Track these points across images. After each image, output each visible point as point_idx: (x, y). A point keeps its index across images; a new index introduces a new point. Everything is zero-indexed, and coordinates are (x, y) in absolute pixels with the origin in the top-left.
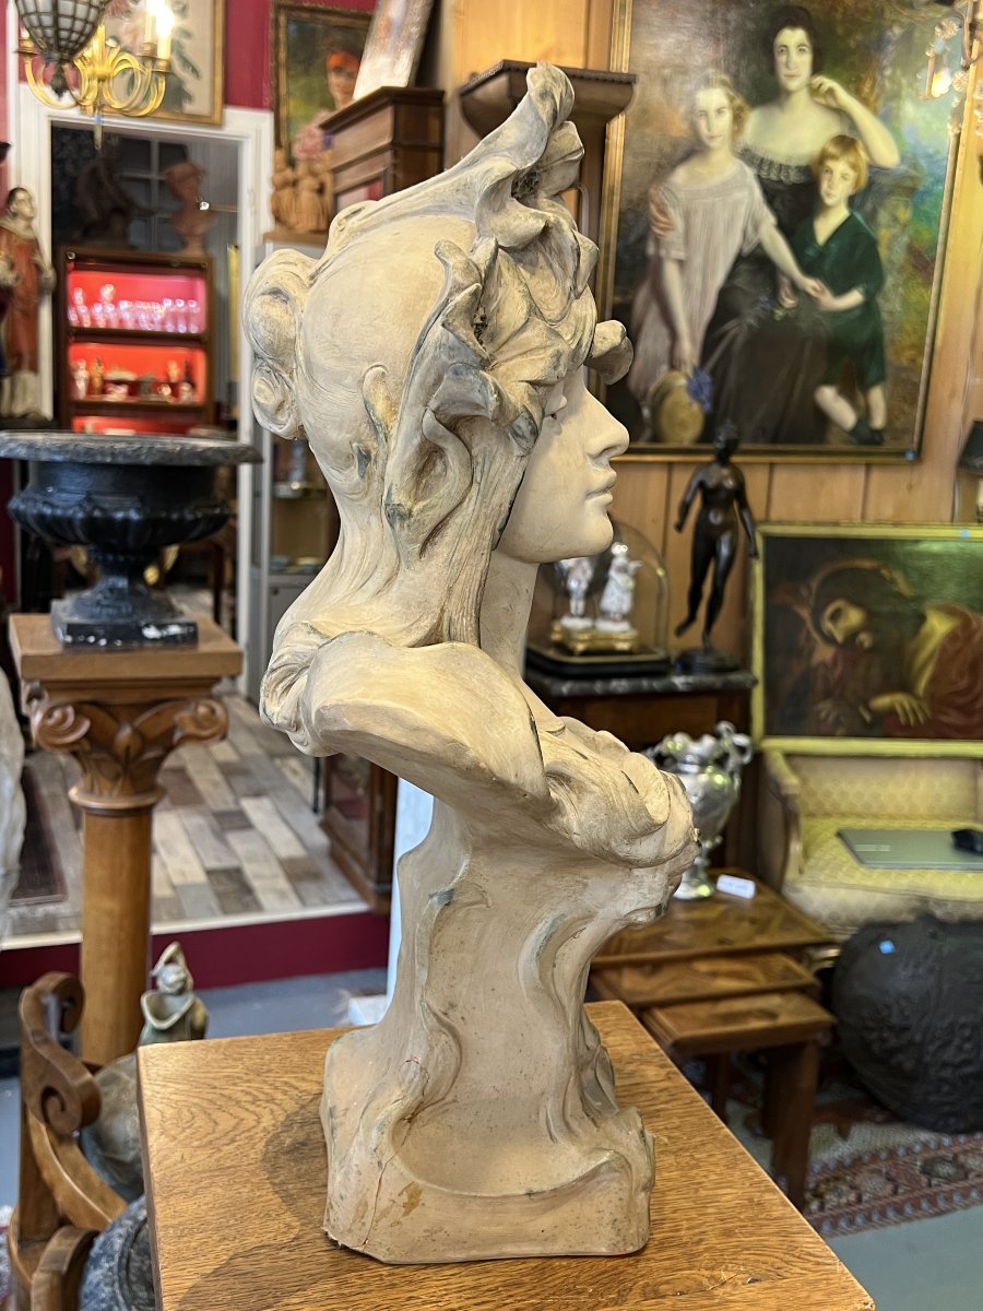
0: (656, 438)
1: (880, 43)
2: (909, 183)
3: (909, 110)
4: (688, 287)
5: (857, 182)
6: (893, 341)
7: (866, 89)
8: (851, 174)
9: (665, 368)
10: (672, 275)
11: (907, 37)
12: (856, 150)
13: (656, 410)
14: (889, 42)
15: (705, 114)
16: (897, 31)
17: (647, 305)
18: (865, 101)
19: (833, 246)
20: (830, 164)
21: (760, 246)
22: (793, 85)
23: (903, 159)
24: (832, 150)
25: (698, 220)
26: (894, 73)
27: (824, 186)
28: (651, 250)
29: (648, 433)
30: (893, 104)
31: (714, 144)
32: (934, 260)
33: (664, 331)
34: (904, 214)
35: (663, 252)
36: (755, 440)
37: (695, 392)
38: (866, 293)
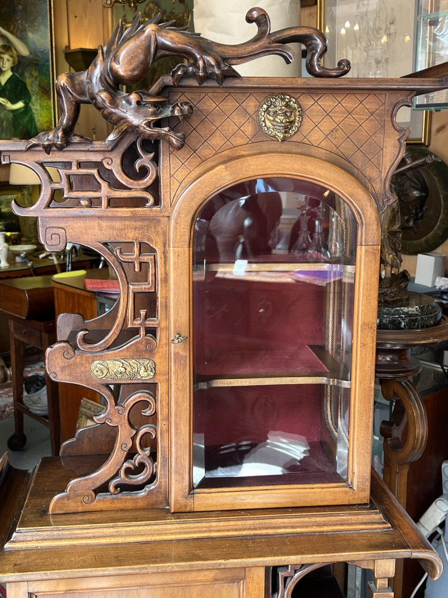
2: (35, 62)
3: (30, 35)
5: (13, 62)
6: (39, 120)
7: (12, 28)
8: (10, 59)
11: (25, 9)
12: (11, 50)
14: (18, 11)
16: (21, 7)
18: (12, 33)
19: (8, 86)
20: (2, 56)
23: (31, 53)
26: (22, 22)
27: (1, 64)
30: (24, 33)
32: (50, 90)
34: (35, 74)
38: (25, 103)
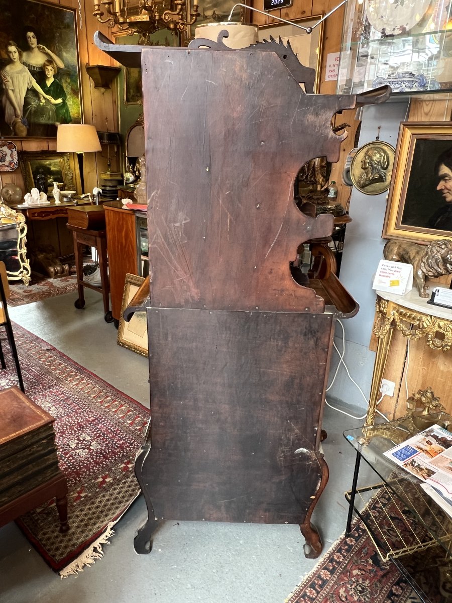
0: (16, 134)
1: (54, 37)
2: (68, 72)
4: (16, 96)
5: (55, 71)
7: (53, 49)
8: (53, 69)
9: (14, 117)
10: (11, 93)
11: (60, 35)
12: (53, 64)
13: (14, 127)
14: (56, 37)
15: (11, 52)
17: (6, 101)
18: (53, 52)
19: (52, 88)
20: (47, 67)
21: (32, 86)
22: (33, 46)
23: (65, 66)
24: (47, 63)
25: (15, 80)
26: (59, 44)
27: (47, 72)
28: (4, 87)
29: (13, 133)
30: (60, 53)
31: (15, 60)
32: (78, 91)
33: (12, 108)
35: (7, 87)
36: (42, 135)
37: (24, 123)
38: (63, 99)
